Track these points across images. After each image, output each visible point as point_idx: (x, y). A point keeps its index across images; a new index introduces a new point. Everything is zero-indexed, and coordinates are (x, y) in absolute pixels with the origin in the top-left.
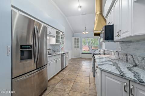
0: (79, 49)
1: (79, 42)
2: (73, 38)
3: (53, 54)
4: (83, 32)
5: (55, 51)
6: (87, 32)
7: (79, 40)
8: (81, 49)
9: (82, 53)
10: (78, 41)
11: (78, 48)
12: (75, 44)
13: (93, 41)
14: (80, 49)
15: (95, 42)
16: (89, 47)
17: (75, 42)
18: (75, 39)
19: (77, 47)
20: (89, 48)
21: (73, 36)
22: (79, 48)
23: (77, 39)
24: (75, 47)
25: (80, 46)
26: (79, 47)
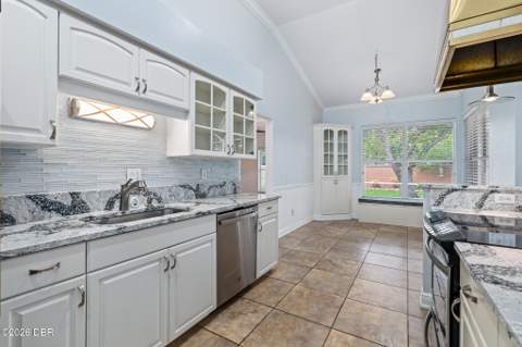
0: (344, 181)
1: (346, 145)
2: (319, 130)
3: (176, 211)
4: (367, 96)
5: (204, 190)
6: (388, 94)
7: (346, 139)
8: (358, 179)
9: (361, 201)
10: (340, 145)
11: (339, 173)
12: (328, 157)
13: (419, 145)
14: (353, 180)
15: (426, 150)
16: (398, 173)
17: (328, 146)
18: (326, 132)
19: (336, 169)
20: (399, 177)
21: (319, 121)
22: (346, 173)
23: (336, 135)
24: (328, 169)
25: (349, 165)
26: (343, 170)
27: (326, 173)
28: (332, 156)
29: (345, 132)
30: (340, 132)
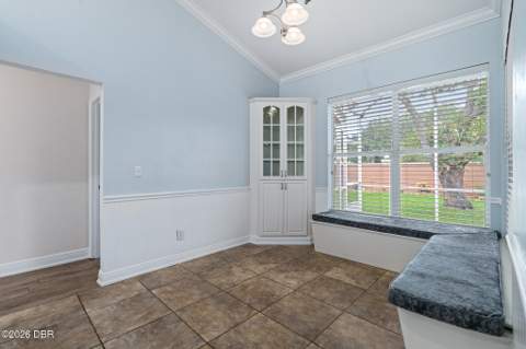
1: (301, 130)
7: (302, 120)
17: (270, 133)
18: (267, 110)
23: (284, 114)
25: (306, 160)
27: (266, 173)
28: (277, 146)
29: (300, 110)
30: (290, 110)
